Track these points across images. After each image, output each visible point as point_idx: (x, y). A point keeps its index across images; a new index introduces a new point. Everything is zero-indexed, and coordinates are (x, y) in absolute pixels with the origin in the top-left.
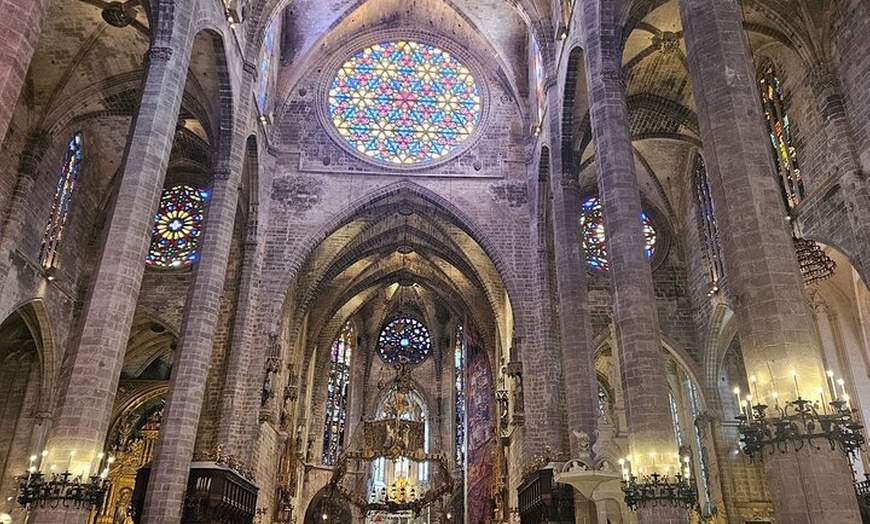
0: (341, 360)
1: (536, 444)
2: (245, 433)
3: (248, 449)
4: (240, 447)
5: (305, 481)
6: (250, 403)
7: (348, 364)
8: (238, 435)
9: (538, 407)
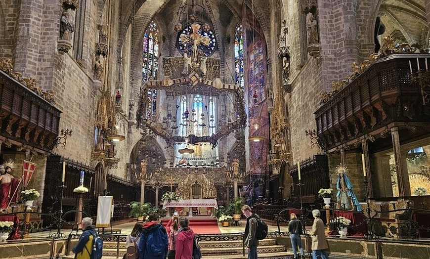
0: (151, 52)
1: (333, 73)
2: (44, 60)
3: (48, 76)
4: (40, 74)
5: (129, 132)
6: (47, 34)
7: (156, 55)
8: (37, 63)
9: (334, 38)
